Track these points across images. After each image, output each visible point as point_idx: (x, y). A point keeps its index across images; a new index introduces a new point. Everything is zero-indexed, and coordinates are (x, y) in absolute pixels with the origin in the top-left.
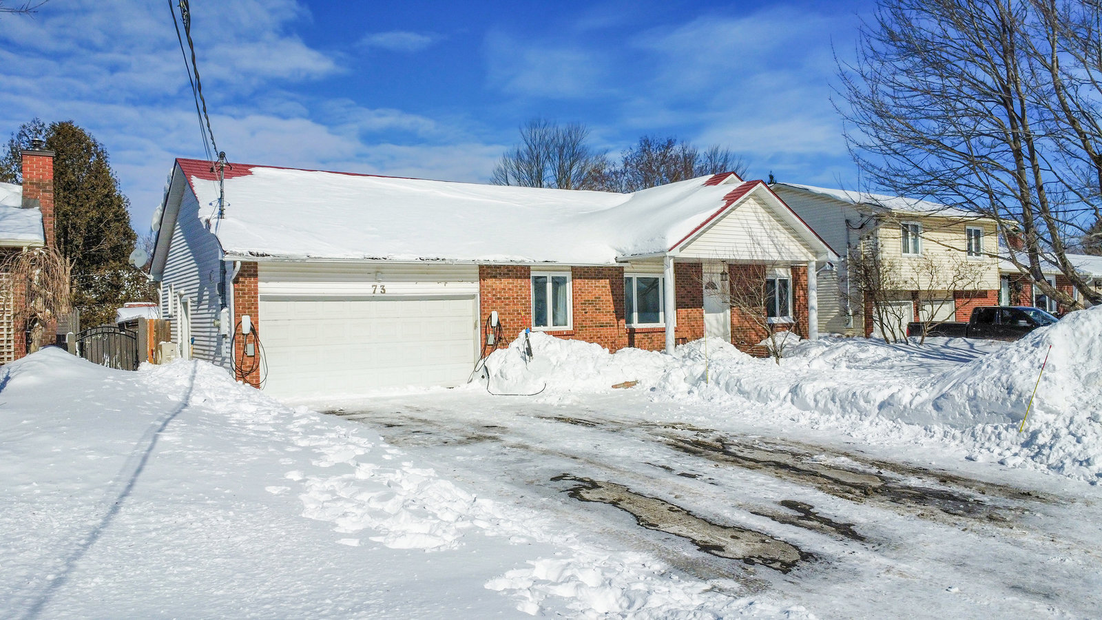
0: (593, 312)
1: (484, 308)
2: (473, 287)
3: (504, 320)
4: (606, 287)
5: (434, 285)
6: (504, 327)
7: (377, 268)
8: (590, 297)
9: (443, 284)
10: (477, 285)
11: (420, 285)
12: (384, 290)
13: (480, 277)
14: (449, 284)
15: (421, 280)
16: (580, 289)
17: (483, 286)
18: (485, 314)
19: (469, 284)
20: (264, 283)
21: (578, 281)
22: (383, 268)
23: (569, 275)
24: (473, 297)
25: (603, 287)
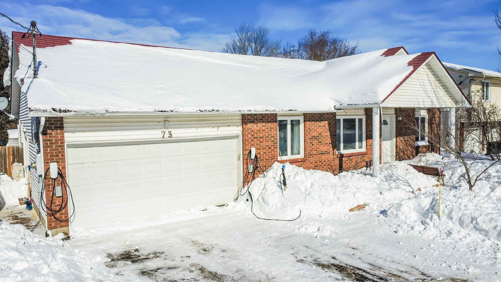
0: (317, 145)
1: (245, 145)
2: (237, 130)
3: (259, 153)
4: (325, 126)
5: (210, 129)
6: (260, 158)
7: (165, 118)
8: (316, 134)
9: (216, 128)
10: (240, 128)
11: (199, 130)
12: (171, 135)
13: (242, 122)
14: (221, 129)
15: (200, 126)
16: (309, 129)
17: (245, 129)
18: (246, 150)
19: (235, 128)
20: (71, 134)
21: (308, 123)
22: (170, 118)
23: (301, 119)
24: (237, 137)
25: (323, 126)
